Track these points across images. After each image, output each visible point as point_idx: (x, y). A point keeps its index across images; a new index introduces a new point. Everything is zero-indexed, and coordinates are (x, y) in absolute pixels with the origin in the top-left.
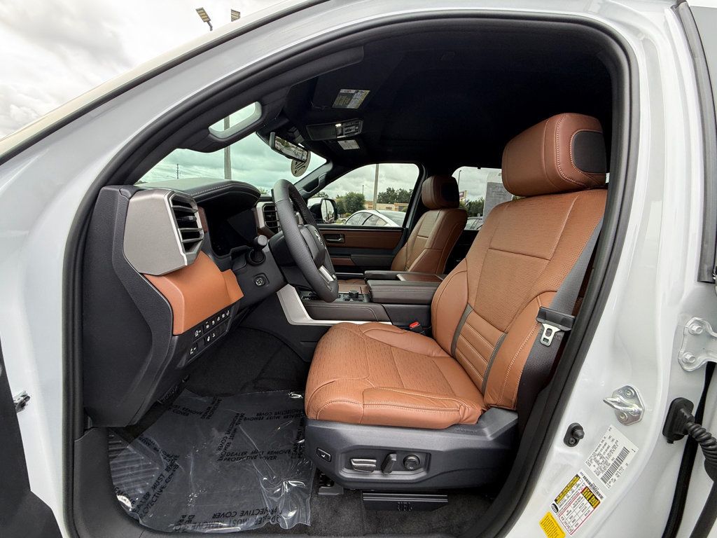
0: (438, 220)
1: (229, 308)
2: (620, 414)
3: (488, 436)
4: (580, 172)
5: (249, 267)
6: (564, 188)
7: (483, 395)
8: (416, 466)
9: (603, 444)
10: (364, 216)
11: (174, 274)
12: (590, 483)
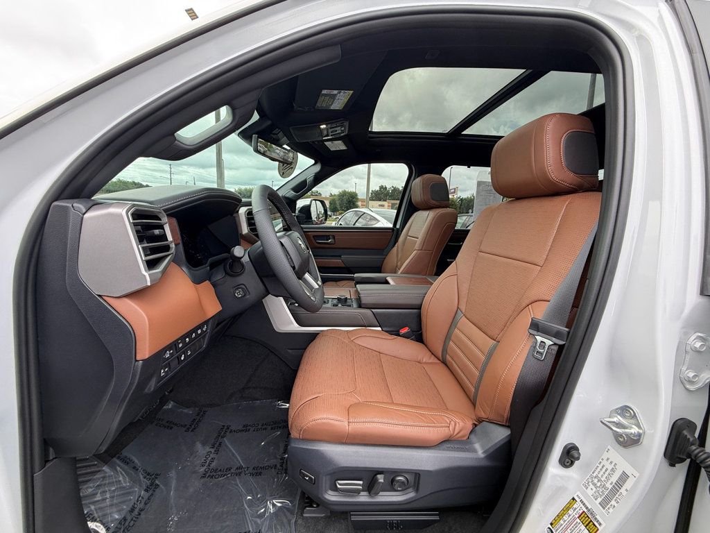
0: (428, 221)
1: (206, 322)
2: (617, 436)
3: (478, 452)
4: (572, 175)
5: (228, 278)
6: (554, 191)
7: (474, 404)
8: (405, 487)
9: (600, 467)
10: (357, 215)
11: (135, 295)
12: (587, 508)
